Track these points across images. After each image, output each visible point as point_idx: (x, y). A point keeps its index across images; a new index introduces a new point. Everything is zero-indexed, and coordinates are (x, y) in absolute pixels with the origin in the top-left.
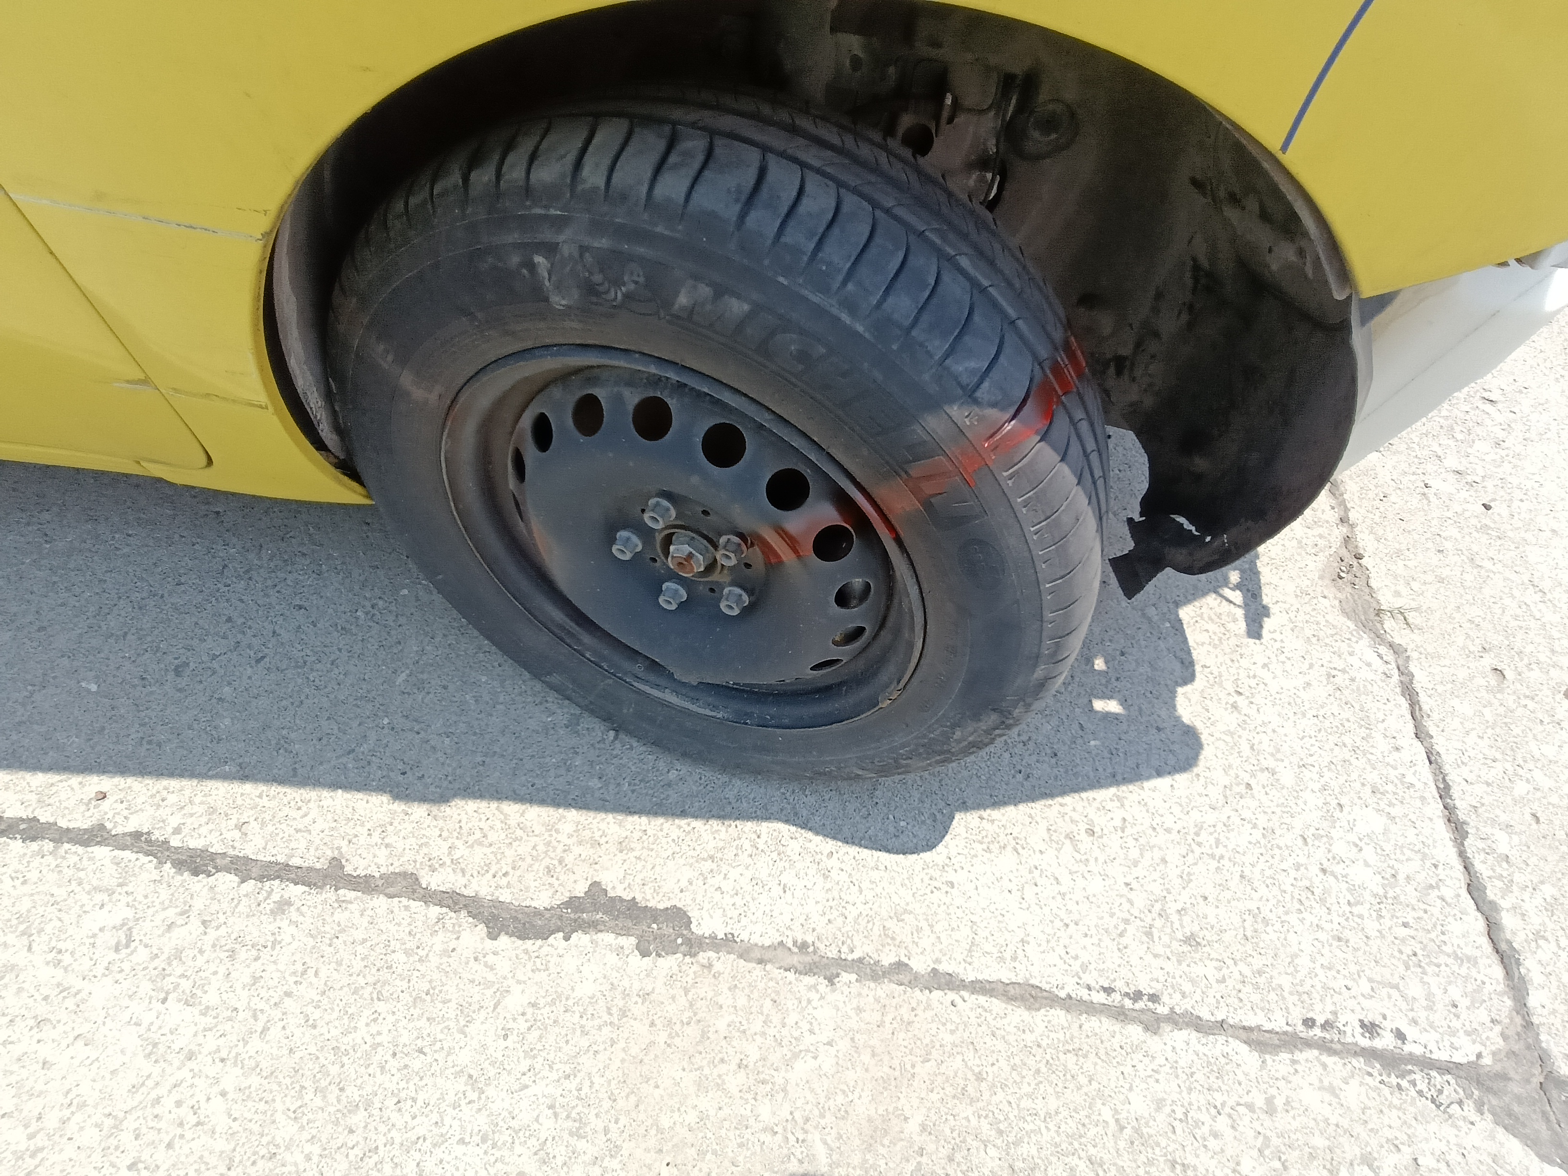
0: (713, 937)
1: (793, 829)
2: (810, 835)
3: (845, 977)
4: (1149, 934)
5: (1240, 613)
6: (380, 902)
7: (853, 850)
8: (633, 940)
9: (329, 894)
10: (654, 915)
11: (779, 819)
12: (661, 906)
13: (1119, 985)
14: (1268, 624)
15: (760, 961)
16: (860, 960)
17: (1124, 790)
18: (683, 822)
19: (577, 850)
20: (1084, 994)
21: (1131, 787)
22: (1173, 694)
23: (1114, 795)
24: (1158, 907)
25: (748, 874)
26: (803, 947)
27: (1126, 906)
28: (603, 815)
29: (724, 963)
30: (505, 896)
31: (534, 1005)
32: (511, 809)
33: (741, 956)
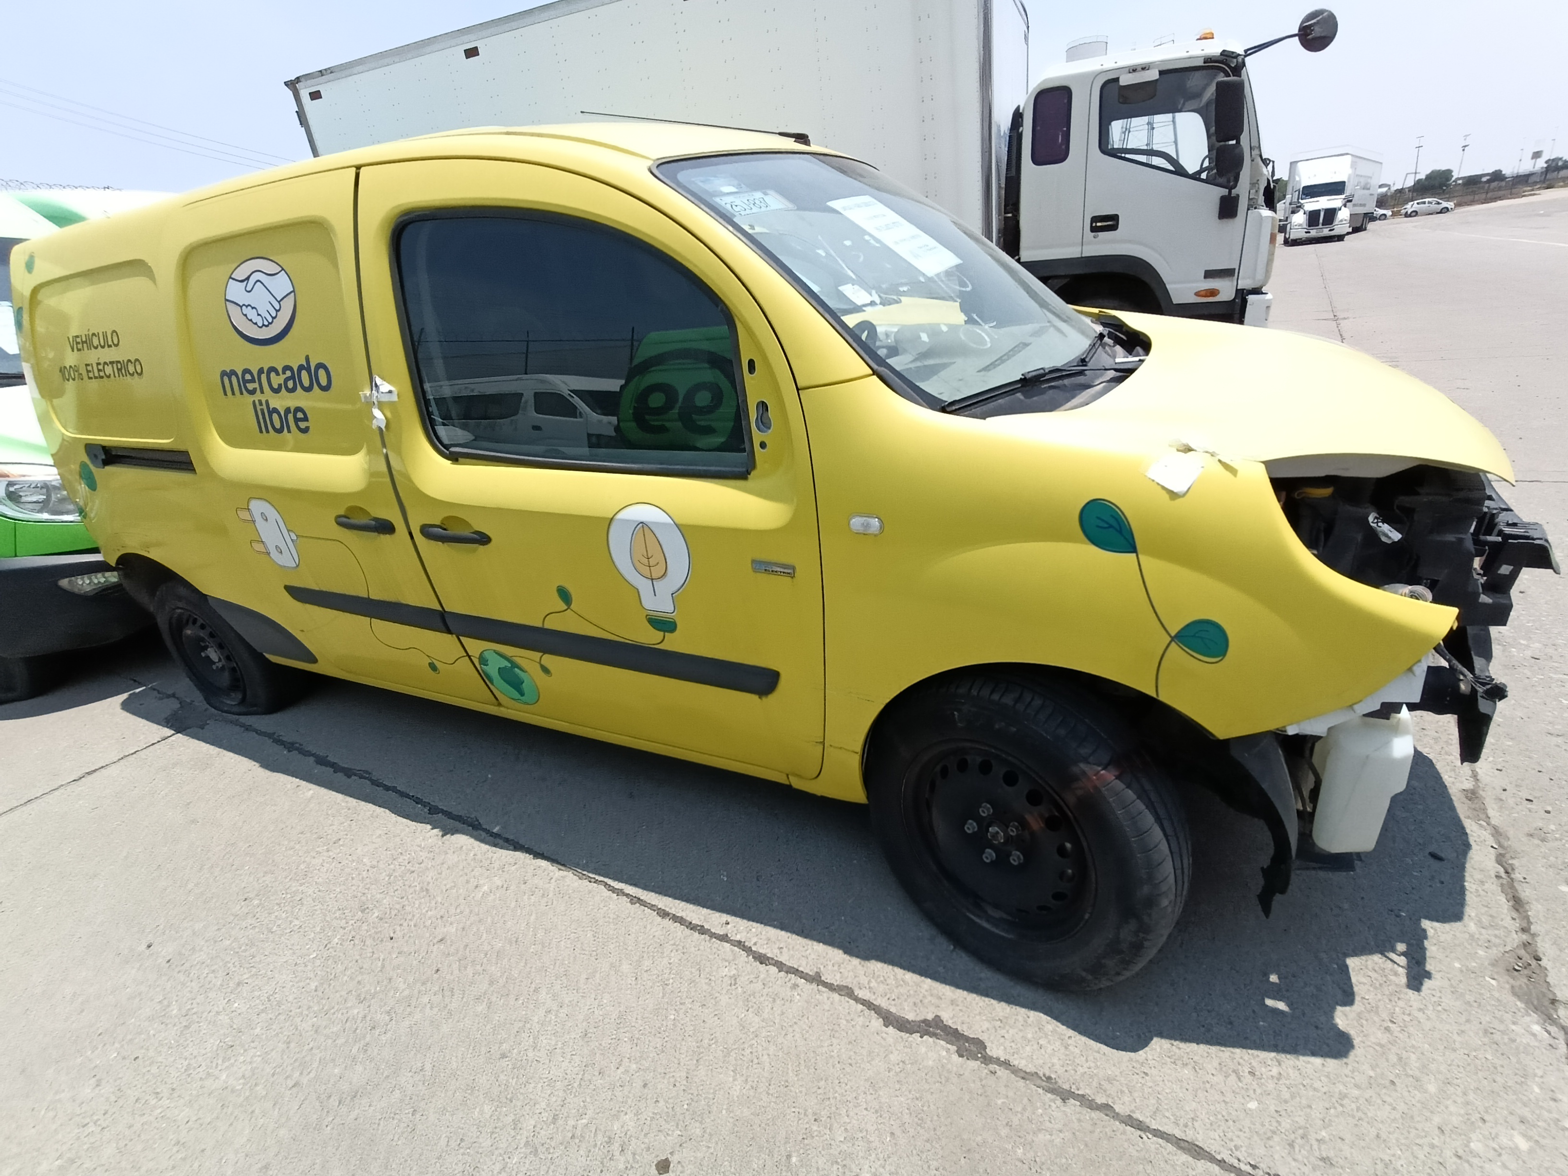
0: (998, 1059)
1: (1049, 1018)
2: (1059, 1024)
3: (1072, 1101)
4: (1291, 1145)
5: (1402, 972)
6: (836, 996)
7: (1084, 1039)
8: (955, 1048)
9: (814, 986)
10: (967, 1039)
11: (1041, 1012)
12: (971, 1036)
13: (1261, 1165)
14: (1427, 984)
15: (1023, 1078)
16: (1083, 1096)
17: (1282, 1057)
18: (987, 999)
19: (929, 998)
20: (1235, 1163)
21: (1288, 1056)
22: (1333, 1009)
23: (1275, 1057)
24: (1301, 1132)
25: (1021, 1034)
26: (1049, 1078)
27: (1275, 1124)
28: (944, 985)
29: (1002, 1072)
30: (893, 1010)
31: (903, 1062)
32: (899, 971)
33: (1013, 1073)
